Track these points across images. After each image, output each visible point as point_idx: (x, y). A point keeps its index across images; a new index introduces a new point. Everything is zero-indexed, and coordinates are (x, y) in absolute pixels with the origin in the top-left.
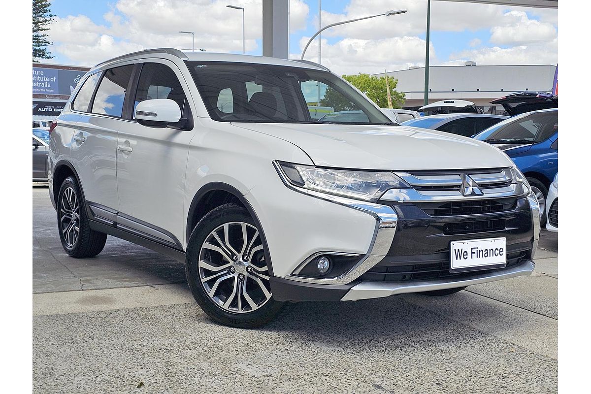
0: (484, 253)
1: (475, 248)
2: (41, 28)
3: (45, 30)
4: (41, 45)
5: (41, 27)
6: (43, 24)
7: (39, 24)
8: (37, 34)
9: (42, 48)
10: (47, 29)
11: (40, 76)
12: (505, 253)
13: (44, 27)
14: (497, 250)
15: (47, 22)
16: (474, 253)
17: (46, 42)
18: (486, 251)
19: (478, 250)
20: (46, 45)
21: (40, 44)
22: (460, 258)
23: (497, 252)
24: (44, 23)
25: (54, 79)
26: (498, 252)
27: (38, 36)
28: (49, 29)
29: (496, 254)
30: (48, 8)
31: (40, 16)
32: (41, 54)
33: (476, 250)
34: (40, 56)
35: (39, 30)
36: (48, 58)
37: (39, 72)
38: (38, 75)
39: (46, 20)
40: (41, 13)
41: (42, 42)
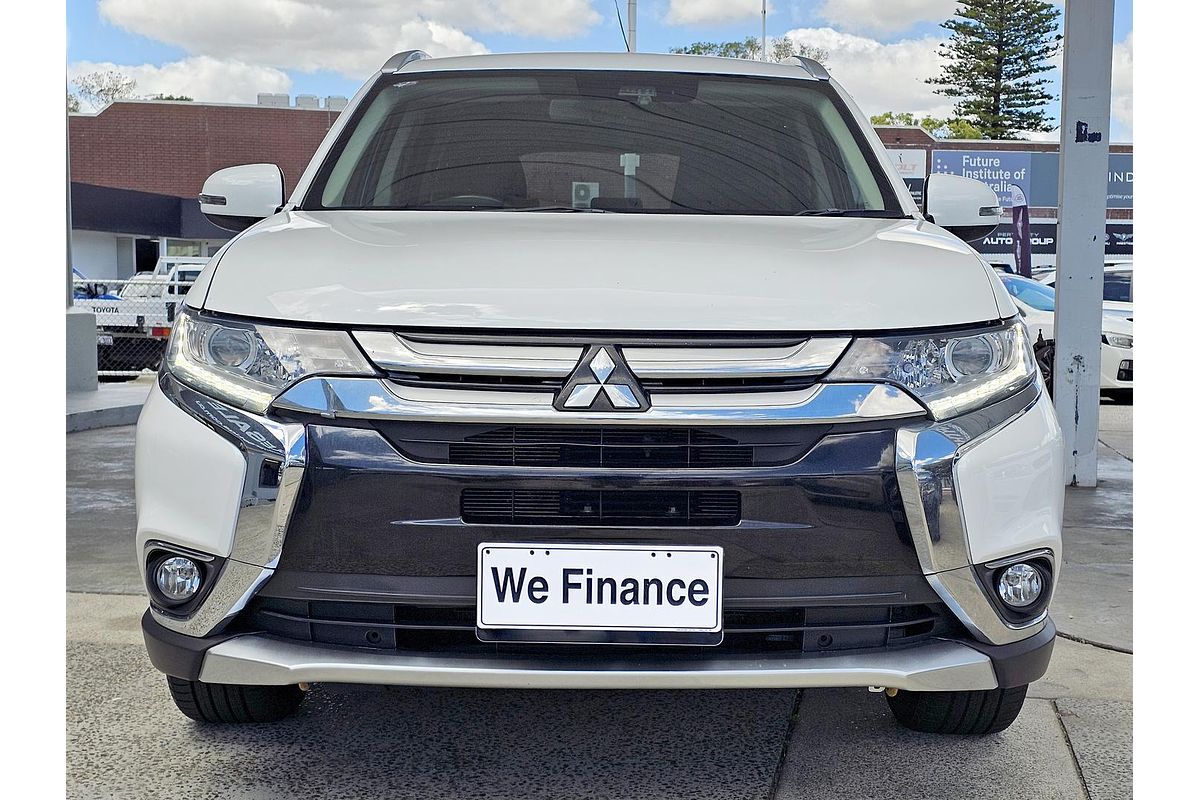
0: (620, 590)
1: (580, 572)
2: (1035, 67)
3: (1043, 69)
4: (1034, 104)
5: (1035, 64)
6: (1042, 58)
7: (1033, 58)
8: (1025, 80)
9: (1035, 109)
10: (1049, 68)
11: (993, 168)
12: (715, 597)
13: (1042, 64)
14: (676, 587)
15: (1050, 53)
16: (578, 586)
17: (1045, 97)
18: (630, 586)
19: (595, 578)
20: (1043, 103)
21: (1032, 101)
22: (516, 597)
23: (677, 592)
24: (1043, 55)
25: (1020, 175)
26: (685, 592)
27: (1029, 85)
28: (1054, 67)
29: (676, 597)
30: (1053, 23)
31: (1036, 41)
32: (1033, 123)
33: (585, 576)
34: (1030, 126)
35: (1031, 71)
36: (1046, 130)
37: (991, 160)
38: (988, 168)
39: (1048, 48)
40: (1037, 35)
41: (1037, 98)
